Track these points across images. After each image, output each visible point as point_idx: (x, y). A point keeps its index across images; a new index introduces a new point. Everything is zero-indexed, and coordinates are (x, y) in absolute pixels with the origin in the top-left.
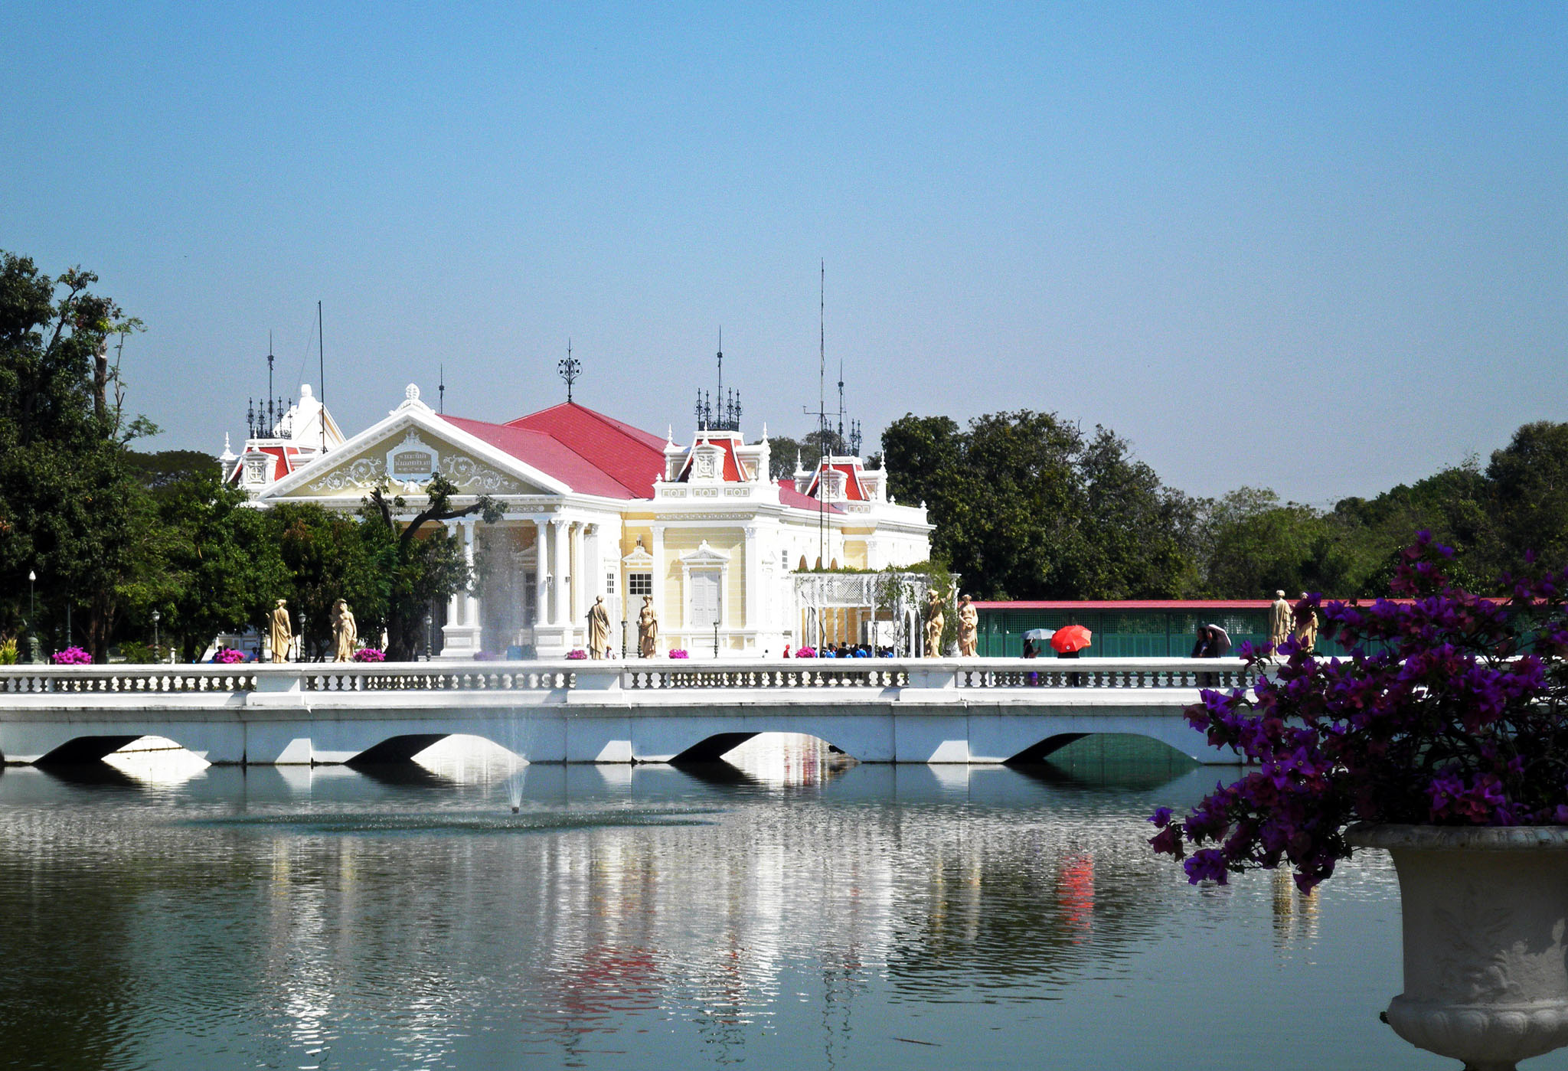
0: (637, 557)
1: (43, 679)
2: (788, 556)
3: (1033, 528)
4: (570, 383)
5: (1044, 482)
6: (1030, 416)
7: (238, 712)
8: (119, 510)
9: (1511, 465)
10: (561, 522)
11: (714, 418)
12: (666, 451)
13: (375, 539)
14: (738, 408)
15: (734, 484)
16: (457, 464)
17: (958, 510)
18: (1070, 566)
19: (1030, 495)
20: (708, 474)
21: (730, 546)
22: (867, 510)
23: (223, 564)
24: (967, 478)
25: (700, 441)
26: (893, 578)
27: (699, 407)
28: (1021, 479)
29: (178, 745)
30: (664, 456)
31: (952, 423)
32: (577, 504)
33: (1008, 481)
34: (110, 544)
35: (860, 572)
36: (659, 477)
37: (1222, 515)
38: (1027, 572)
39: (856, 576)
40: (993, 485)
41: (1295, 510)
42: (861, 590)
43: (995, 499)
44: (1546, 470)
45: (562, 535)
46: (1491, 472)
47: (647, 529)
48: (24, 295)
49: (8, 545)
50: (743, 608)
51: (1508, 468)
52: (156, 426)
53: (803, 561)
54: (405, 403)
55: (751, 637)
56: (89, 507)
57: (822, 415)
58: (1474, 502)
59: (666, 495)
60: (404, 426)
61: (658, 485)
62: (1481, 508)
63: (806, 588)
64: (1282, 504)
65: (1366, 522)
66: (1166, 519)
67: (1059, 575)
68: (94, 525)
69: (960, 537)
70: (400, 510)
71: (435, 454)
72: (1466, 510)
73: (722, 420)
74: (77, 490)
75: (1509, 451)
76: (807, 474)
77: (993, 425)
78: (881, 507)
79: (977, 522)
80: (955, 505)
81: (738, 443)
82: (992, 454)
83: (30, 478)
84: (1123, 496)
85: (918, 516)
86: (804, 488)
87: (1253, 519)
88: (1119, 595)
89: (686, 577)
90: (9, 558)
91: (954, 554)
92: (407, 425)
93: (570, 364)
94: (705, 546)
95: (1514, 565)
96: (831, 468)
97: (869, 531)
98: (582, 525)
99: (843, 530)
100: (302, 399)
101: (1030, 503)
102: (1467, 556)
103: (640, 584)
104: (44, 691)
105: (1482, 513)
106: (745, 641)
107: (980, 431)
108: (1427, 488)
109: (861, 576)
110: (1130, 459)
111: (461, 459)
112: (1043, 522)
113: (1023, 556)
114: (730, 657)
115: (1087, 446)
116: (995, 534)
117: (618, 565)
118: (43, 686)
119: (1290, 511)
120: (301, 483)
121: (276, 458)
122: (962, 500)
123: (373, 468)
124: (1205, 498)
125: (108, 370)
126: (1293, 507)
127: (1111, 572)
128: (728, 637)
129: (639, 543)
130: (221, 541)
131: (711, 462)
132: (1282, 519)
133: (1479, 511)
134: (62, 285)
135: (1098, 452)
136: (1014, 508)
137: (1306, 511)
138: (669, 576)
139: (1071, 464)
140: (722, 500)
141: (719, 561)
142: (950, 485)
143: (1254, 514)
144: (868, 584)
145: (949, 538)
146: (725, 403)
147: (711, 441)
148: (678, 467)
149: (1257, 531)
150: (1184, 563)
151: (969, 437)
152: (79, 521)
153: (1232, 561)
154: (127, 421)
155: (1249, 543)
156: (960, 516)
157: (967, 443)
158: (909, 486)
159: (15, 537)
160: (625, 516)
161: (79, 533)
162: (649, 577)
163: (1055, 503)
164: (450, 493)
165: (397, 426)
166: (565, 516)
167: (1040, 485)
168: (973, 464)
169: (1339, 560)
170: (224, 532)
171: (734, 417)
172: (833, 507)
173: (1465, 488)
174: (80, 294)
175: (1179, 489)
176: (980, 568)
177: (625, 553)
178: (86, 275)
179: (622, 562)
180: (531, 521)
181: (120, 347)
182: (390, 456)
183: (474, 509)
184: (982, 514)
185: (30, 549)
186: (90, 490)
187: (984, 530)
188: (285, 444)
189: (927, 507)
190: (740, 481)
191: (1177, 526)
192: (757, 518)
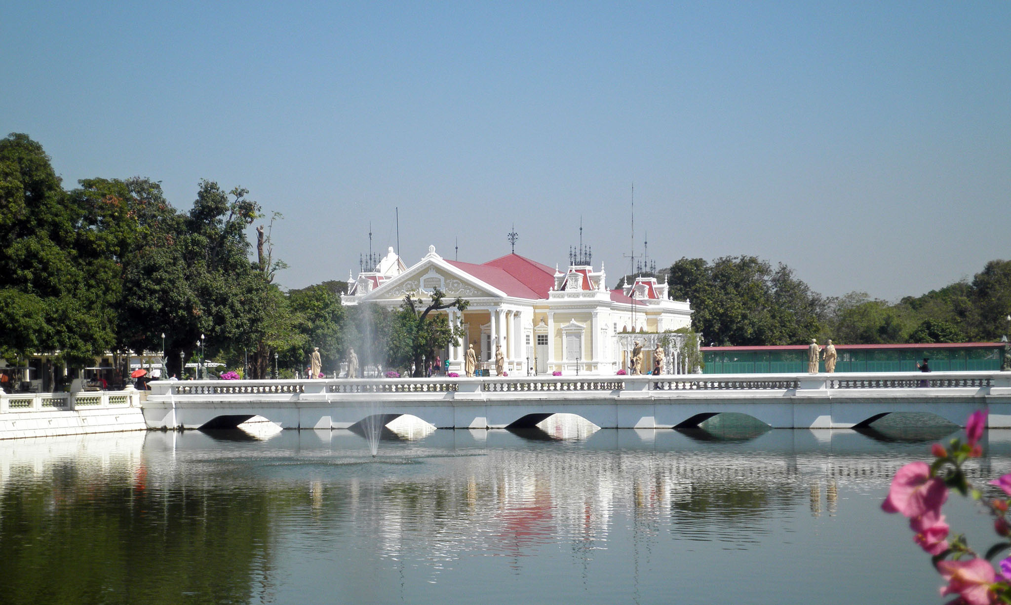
0: (541, 327)
1: (209, 387)
2: (617, 326)
3: (743, 312)
4: (513, 244)
5: (749, 289)
6: (746, 258)
7: (296, 403)
8: (257, 304)
9: (984, 280)
10: (502, 310)
11: (578, 260)
12: (555, 276)
13: (408, 319)
14: (590, 255)
15: (587, 291)
16: (453, 283)
17: (706, 303)
18: (761, 329)
19: (742, 296)
20: (575, 287)
21: (585, 321)
22: (658, 304)
23: (326, 331)
24: (711, 287)
25: (571, 271)
26: (665, 336)
27: (571, 254)
28: (738, 288)
29: (267, 420)
30: (554, 278)
31: (705, 261)
32: (510, 302)
33: (731, 289)
34: (253, 321)
35: (650, 333)
36: (551, 288)
37: (843, 305)
38: (740, 332)
39: (647, 335)
40: (724, 291)
41: (878, 302)
42: (650, 342)
43: (725, 297)
44: (1000, 282)
45: (503, 317)
46: (975, 283)
47: (546, 313)
48: (213, 200)
49: (200, 322)
50: (592, 351)
51: (982, 282)
52: (286, 265)
53: (625, 328)
54: (428, 254)
55: (595, 365)
56: (242, 303)
57: (632, 257)
58: (965, 298)
59: (554, 298)
60: (428, 265)
61: (551, 292)
62: (969, 301)
63: (624, 341)
64: (872, 299)
65: (914, 308)
66: (812, 307)
67: (756, 334)
68: (244, 312)
69: (708, 316)
70: (420, 305)
71: (442, 278)
72: (962, 302)
73: (582, 260)
74: (236, 295)
75: (983, 274)
76: (630, 286)
77: (724, 262)
78: (666, 302)
79: (716, 309)
80: (705, 300)
81: (590, 271)
82: (723, 276)
83: (211, 289)
84: (790, 296)
85: (685, 306)
86: (628, 293)
87: (858, 307)
88: (785, 343)
89: (564, 337)
90: (201, 328)
91: (704, 324)
92: (430, 265)
93: (513, 235)
94: (573, 321)
95: (984, 327)
96: (640, 283)
97: (659, 313)
98: (513, 311)
99: (647, 313)
100: (389, 254)
101: (742, 300)
102: (962, 324)
103: (543, 340)
104: (209, 393)
105: (970, 303)
106: (593, 367)
107: (718, 265)
108: (945, 292)
109: (650, 335)
110: (794, 278)
111: (455, 281)
112: (749, 308)
113: (738, 325)
114: (584, 374)
115: (774, 272)
116: (724, 314)
117: (532, 331)
118: (209, 391)
119: (876, 303)
120: (381, 293)
121: (373, 281)
122: (708, 298)
123: (414, 286)
124: (835, 297)
125: (265, 238)
126: (877, 300)
127: (781, 332)
128: (584, 365)
129: (542, 320)
130: (325, 320)
131: (576, 281)
132: (872, 307)
133: (968, 302)
134: (232, 195)
135: (779, 275)
136: (734, 302)
137: (883, 303)
138: (556, 336)
139: (766, 281)
140: (581, 299)
141: (580, 328)
142: (703, 291)
143: (858, 304)
144: (654, 339)
145: (702, 317)
146: (583, 252)
147: (576, 271)
148: (560, 283)
149: (859, 312)
150: (820, 327)
151: (712, 268)
152: (237, 310)
153: (848, 327)
154: (273, 262)
155: (856, 318)
156: (707, 306)
157: (712, 271)
158: (683, 292)
159: (204, 317)
160: (535, 307)
161: (237, 316)
162: (547, 336)
163: (754, 299)
164: (442, 297)
165: (425, 265)
166: (504, 307)
167: (747, 291)
168: (714, 281)
169: (898, 325)
170: (327, 315)
171: (588, 259)
172: (642, 302)
173: (962, 292)
174: (241, 199)
175: (818, 292)
176: (717, 331)
177: (535, 325)
178: (243, 190)
179: (534, 329)
180: (488, 310)
181: (271, 226)
182: (422, 279)
183: (454, 304)
184: (718, 305)
185: (211, 323)
186: (243, 295)
187: (719, 313)
188: (378, 275)
189: (690, 302)
190: (590, 290)
191: (818, 310)
192: (598, 308)
